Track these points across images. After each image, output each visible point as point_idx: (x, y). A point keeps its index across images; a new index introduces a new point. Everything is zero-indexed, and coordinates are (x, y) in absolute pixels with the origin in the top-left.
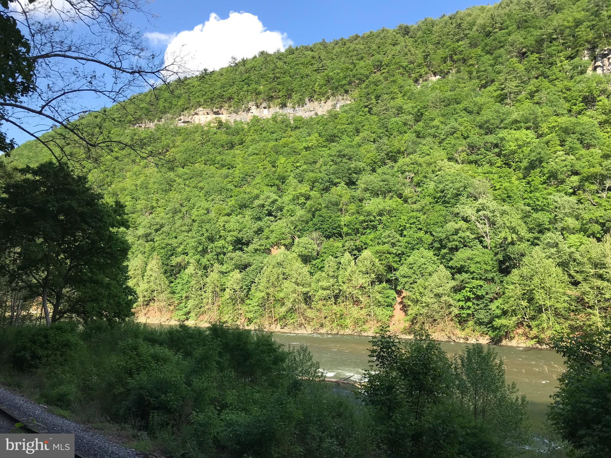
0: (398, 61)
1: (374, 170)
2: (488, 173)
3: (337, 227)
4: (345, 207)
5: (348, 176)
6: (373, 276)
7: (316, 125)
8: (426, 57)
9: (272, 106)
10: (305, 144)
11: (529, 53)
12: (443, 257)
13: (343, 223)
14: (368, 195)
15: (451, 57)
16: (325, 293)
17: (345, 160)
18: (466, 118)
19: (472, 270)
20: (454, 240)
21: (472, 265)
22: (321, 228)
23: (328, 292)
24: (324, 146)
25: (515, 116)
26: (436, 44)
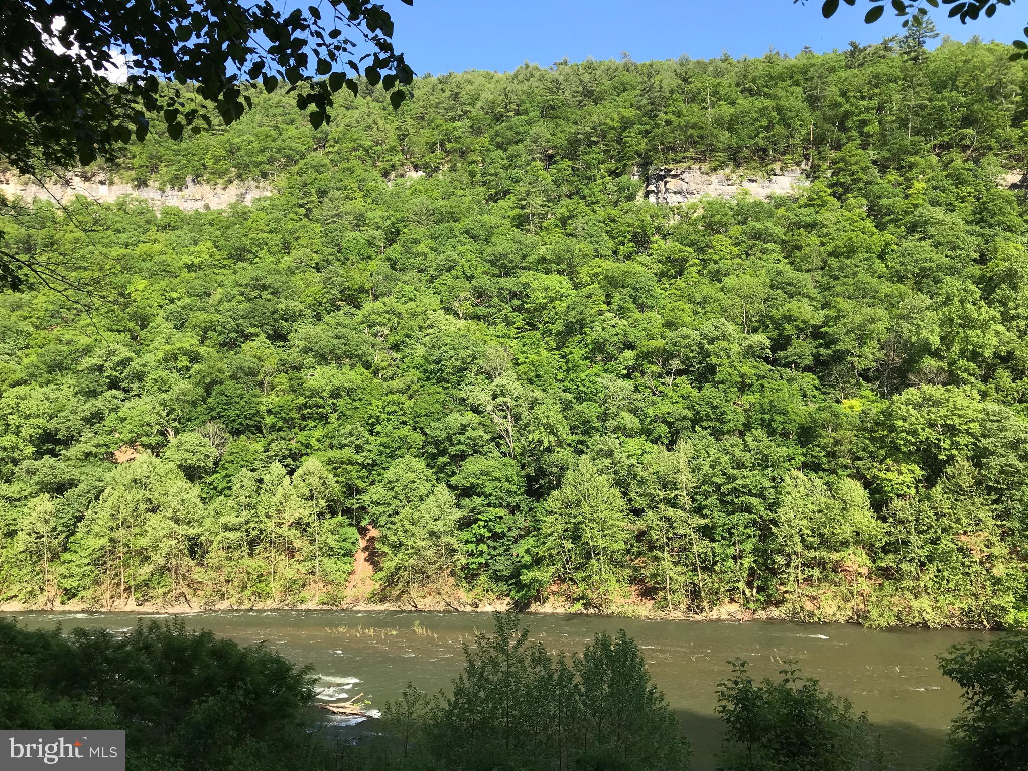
0: (355, 137)
1: (319, 318)
2: (503, 337)
3: (254, 415)
4: (268, 379)
5: (272, 323)
6: (323, 503)
7: (207, 226)
8: (401, 138)
9: (116, 180)
10: (186, 259)
11: (558, 158)
12: (441, 469)
13: (263, 408)
14: (309, 360)
15: (442, 145)
16: (233, 536)
17: (265, 295)
18: (470, 246)
19: (488, 491)
20: (459, 442)
21: (487, 484)
22: (223, 416)
23: (239, 534)
24: (224, 266)
25: (542, 251)
26: (417, 118)
